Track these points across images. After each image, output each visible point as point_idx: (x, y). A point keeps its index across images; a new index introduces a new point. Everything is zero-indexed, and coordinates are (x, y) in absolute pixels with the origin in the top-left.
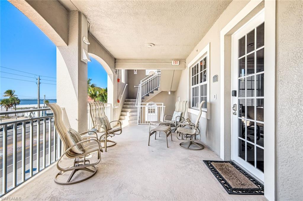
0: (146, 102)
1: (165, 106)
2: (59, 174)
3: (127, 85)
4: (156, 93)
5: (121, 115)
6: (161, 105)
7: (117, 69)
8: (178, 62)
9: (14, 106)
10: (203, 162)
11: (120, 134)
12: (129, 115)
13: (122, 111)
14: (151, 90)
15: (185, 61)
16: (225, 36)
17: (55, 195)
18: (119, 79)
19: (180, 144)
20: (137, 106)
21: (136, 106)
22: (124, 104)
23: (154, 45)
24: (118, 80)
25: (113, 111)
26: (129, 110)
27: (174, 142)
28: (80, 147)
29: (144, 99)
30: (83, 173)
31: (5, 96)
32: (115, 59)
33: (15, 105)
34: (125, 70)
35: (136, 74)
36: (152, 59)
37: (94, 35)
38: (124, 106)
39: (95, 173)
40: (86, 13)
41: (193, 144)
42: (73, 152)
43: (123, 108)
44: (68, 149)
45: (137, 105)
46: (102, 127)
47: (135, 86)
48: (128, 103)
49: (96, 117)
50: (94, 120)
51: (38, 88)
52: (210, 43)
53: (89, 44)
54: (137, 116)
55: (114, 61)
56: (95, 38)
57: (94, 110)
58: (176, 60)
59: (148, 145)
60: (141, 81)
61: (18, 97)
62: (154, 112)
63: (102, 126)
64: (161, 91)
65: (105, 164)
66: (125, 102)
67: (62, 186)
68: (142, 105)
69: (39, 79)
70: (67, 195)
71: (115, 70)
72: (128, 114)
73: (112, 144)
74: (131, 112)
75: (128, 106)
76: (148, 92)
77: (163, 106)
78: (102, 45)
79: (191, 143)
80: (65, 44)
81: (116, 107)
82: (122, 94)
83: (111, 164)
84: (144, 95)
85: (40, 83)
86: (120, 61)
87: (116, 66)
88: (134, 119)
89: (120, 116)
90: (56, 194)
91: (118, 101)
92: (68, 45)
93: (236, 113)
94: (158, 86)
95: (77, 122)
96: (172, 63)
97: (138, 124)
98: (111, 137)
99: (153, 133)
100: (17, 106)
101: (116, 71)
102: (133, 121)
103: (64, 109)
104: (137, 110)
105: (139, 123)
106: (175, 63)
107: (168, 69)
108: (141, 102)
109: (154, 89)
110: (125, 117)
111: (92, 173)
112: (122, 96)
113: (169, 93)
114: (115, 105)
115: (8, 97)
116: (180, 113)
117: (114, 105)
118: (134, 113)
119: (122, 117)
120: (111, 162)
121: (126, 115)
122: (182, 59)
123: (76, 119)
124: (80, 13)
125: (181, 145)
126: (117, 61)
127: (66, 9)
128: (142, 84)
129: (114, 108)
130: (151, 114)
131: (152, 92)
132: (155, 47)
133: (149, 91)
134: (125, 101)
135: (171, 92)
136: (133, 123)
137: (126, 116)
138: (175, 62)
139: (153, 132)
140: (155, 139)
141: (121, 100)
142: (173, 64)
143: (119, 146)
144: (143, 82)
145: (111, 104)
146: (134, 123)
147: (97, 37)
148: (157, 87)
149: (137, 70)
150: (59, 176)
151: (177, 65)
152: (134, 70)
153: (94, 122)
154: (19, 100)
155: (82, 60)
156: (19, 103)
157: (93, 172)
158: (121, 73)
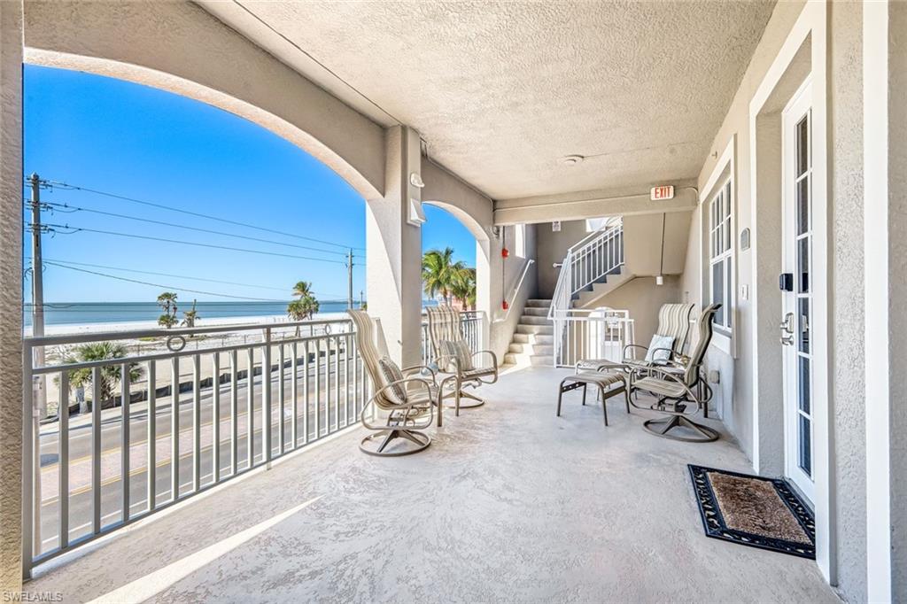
0: (585, 308)
1: (633, 320)
2: (367, 439)
3: (531, 261)
4: (614, 281)
5: (514, 341)
6: (622, 315)
7: (501, 224)
8: (672, 188)
9: (309, 314)
10: (687, 468)
11: (494, 382)
12: (535, 343)
13: (517, 332)
14: (600, 274)
15: (696, 183)
16: (757, 117)
17: (357, 466)
18: (506, 248)
19: (646, 424)
20: (551, 319)
21: (549, 318)
22: (524, 314)
23: (583, 157)
24: (504, 253)
25: (491, 330)
26: (536, 329)
27: (633, 417)
28: (399, 392)
29: (578, 298)
30: (405, 444)
31: (296, 294)
32: (495, 202)
33: (311, 313)
34: (526, 225)
35: (557, 232)
36: (590, 191)
37: (439, 160)
38: (523, 317)
39: (425, 448)
40: (416, 125)
41: (683, 424)
42: (388, 400)
43: (520, 322)
44: (378, 392)
45: (552, 316)
46: (454, 364)
47: (555, 265)
48: (534, 311)
49: (440, 341)
50: (437, 347)
51: (349, 276)
52: (736, 136)
53: (423, 186)
54: (553, 344)
55: (492, 206)
56: (441, 165)
57: (437, 326)
58: (663, 184)
59: (556, 415)
60: (570, 250)
61: (315, 296)
62: (614, 337)
63: (453, 360)
64: (628, 277)
65: (448, 436)
66: (526, 309)
67: (369, 456)
68: (571, 314)
69: (352, 256)
70: (374, 469)
71: (495, 229)
72: (531, 339)
73: (474, 402)
74: (539, 334)
75: (534, 318)
76: (589, 280)
77: (627, 319)
78: (457, 175)
79: (676, 422)
80: (380, 196)
81: (498, 320)
82: (515, 288)
83: (459, 439)
84: (578, 287)
85: (352, 265)
86: (507, 205)
87: (496, 217)
88: (545, 353)
89: (510, 343)
90: (359, 464)
91: (505, 306)
92: (384, 195)
93: (791, 340)
94: (622, 261)
95: (400, 347)
96: (650, 193)
97: (555, 365)
98: (475, 387)
99: (574, 386)
100: (314, 316)
101: (498, 231)
102: (543, 358)
103: (378, 321)
104: (553, 329)
105: (559, 363)
106: (659, 195)
107: (637, 213)
108: (570, 308)
109: (609, 271)
110: (524, 345)
111: (420, 447)
112: (517, 291)
113: (659, 281)
114: (495, 316)
115: (298, 297)
116: (671, 340)
117: (492, 316)
118: (546, 338)
119: (516, 347)
120: (462, 436)
121: (526, 341)
122: (685, 180)
123: (399, 342)
124: (404, 128)
125: (649, 425)
126: (498, 205)
127: (381, 127)
128: (573, 259)
129: (491, 322)
130: (614, 342)
131: (603, 280)
132: (587, 161)
133: (594, 277)
134: (527, 305)
135: (666, 277)
136: (541, 363)
137: (527, 343)
138: (659, 191)
139: (575, 384)
140: (584, 404)
141: (512, 303)
142: (653, 198)
143: (489, 409)
144: (575, 254)
145: (485, 313)
146: (545, 362)
147: (445, 163)
148: (617, 263)
149: (562, 222)
150: (367, 442)
151: (667, 198)
152: (551, 223)
153: (438, 351)
154: (317, 302)
155: (409, 222)
156: (316, 310)
157: (423, 444)
158: (513, 234)
